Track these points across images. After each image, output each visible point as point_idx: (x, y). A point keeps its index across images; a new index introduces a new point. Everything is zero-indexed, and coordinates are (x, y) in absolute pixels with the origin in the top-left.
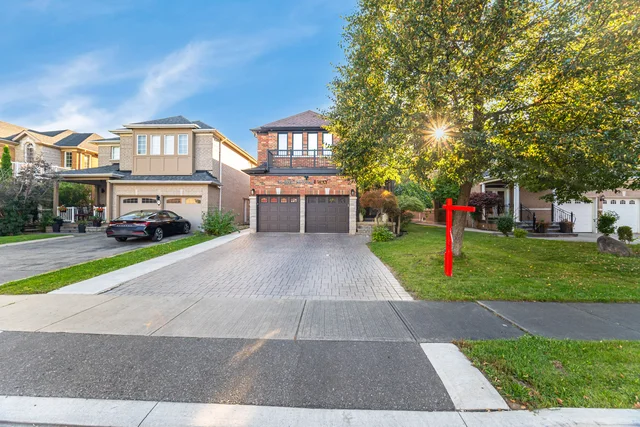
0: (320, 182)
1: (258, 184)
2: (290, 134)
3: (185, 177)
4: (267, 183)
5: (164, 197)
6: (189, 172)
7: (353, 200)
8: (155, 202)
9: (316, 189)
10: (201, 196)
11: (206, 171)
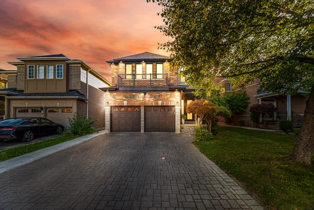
1: (111, 98)
2: (134, 65)
3: (61, 94)
4: (117, 97)
5: (46, 108)
6: (64, 90)
8: (40, 111)
9: (152, 102)
10: (72, 108)
11: (76, 90)
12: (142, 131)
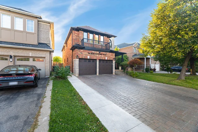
0: (104, 54)
1: (79, 53)
3: (33, 45)
4: (84, 53)
5: (15, 56)
6: (36, 43)
7: (114, 62)
8: (7, 59)
9: (102, 57)
10: (44, 58)
11: (46, 44)
12: (98, 74)
